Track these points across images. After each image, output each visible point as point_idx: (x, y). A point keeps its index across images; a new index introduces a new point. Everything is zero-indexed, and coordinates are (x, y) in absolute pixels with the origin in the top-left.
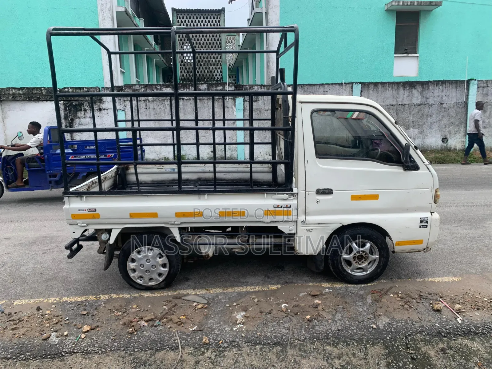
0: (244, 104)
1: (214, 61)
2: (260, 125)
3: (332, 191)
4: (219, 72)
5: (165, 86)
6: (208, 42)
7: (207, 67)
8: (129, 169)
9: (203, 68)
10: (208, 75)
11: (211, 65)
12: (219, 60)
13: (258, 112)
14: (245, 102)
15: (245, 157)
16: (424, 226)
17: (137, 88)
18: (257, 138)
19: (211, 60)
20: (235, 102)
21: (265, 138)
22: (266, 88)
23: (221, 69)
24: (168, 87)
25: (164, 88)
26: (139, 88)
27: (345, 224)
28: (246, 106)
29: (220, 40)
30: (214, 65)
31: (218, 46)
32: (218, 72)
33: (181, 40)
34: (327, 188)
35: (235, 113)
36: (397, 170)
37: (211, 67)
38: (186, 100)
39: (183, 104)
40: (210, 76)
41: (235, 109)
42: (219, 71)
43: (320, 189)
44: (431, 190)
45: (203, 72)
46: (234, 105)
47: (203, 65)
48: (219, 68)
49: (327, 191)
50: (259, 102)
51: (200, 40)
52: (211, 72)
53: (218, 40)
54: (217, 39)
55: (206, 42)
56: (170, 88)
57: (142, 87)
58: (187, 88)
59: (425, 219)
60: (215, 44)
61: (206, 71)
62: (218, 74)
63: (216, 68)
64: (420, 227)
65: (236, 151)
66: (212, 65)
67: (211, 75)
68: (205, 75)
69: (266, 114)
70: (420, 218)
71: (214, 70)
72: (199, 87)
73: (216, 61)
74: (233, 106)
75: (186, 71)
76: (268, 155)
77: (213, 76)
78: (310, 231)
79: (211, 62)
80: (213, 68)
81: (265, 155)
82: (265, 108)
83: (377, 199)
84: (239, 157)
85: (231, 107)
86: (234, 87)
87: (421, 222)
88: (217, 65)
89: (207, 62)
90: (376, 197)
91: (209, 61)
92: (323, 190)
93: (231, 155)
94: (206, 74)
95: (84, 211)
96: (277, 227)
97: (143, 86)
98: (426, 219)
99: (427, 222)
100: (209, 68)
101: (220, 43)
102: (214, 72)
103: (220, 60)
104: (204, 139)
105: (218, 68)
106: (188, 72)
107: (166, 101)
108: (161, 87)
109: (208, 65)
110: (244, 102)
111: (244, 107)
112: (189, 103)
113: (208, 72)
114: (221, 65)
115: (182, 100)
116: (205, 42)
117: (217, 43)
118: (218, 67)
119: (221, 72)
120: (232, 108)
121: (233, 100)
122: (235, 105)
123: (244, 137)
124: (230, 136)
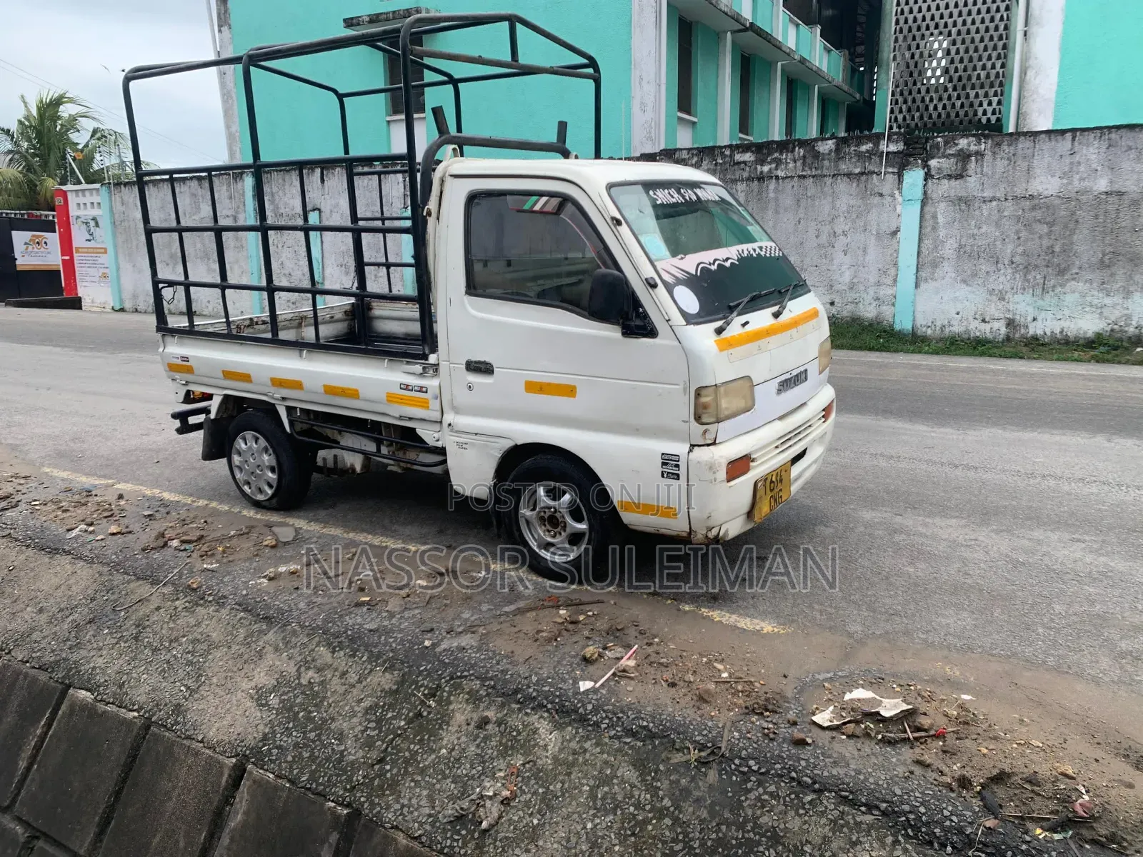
0: (925, 185)
1: (983, 74)
2: (964, 239)
3: (492, 366)
4: (994, 104)
5: (741, 150)
6: (973, 29)
7: (963, 93)
8: (372, 309)
9: (949, 98)
10: (962, 113)
11: (973, 87)
12: (998, 73)
13: (963, 207)
14: (930, 181)
15: (914, 320)
16: (673, 474)
17: (683, 157)
18: (953, 275)
19: (976, 73)
20: (900, 181)
21: (976, 275)
22: (992, 140)
23: (1002, 95)
24: (747, 152)
25: (738, 153)
26: (687, 157)
27: (520, 442)
28: (929, 192)
29: (1008, 19)
30: (982, 87)
31: (1001, 35)
32: (990, 104)
33: (901, 31)
34: (482, 360)
35: (899, 208)
36: (611, 332)
37: (972, 94)
38: (783, 178)
39: (776, 188)
40: (966, 114)
41: (900, 199)
42: (995, 100)
43: (472, 362)
44: (685, 389)
45: (949, 108)
46: (898, 189)
47: (951, 90)
48: (995, 94)
49: (483, 367)
50: (968, 178)
51: (950, 25)
52: (971, 105)
53: (1002, 19)
54: (998, 16)
55: (966, 28)
56: (752, 152)
57: (693, 154)
58: (787, 152)
59: (673, 458)
60: (992, 32)
61: (958, 104)
62: (990, 110)
63: (986, 95)
64: (663, 476)
65: (893, 305)
66: (978, 86)
67: (970, 114)
68: (953, 115)
69: (984, 211)
70: (663, 454)
71: (981, 98)
72: (816, 148)
73: (988, 76)
74: (897, 192)
75: (904, 107)
76: (980, 320)
77: (975, 114)
78: (464, 446)
79: (974, 80)
80: (977, 96)
81: (971, 319)
82: (985, 195)
83: (574, 396)
84: (897, 320)
85: (889, 192)
86: (902, 144)
87: (663, 464)
88: (992, 86)
89: (964, 81)
90: (570, 391)
91: (969, 78)
92: (476, 362)
93: (879, 313)
94: (958, 113)
95: (176, 360)
96: (415, 429)
97: (695, 152)
98: (676, 458)
99: (677, 466)
100: (968, 96)
101: (1006, 28)
102: (981, 105)
103: (1001, 71)
104: (815, 271)
105: (991, 92)
106: (909, 110)
107: (739, 183)
108: (732, 151)
109: (964, 88)
110: (926, 180)
111: (925, 193)
112: (790, 186)
113: (962, 106)
114: (1001, 85)
115: (774, 181)
116: (964, 29)
117: (997, 29)
118: (993, 90)
119: (999, 103)
120: (892, 196)
121: (896, 176)
122: (900, 189)
123: (917, 268)
124: (880, 266)
